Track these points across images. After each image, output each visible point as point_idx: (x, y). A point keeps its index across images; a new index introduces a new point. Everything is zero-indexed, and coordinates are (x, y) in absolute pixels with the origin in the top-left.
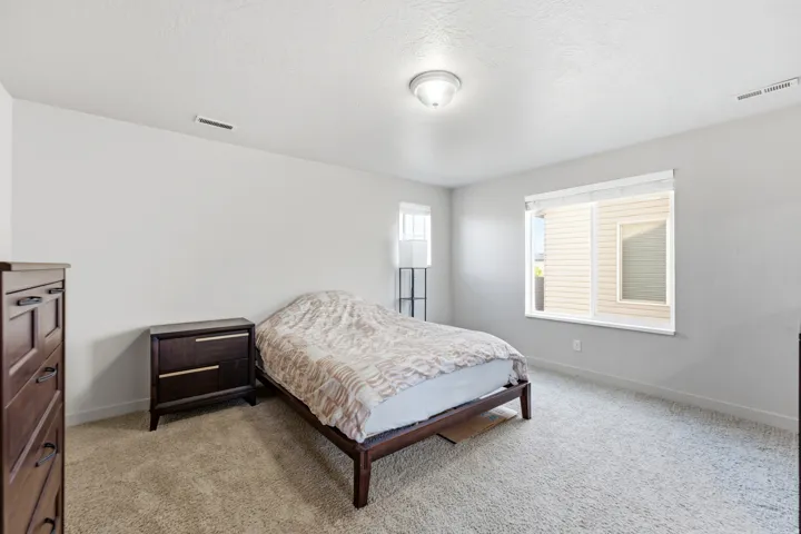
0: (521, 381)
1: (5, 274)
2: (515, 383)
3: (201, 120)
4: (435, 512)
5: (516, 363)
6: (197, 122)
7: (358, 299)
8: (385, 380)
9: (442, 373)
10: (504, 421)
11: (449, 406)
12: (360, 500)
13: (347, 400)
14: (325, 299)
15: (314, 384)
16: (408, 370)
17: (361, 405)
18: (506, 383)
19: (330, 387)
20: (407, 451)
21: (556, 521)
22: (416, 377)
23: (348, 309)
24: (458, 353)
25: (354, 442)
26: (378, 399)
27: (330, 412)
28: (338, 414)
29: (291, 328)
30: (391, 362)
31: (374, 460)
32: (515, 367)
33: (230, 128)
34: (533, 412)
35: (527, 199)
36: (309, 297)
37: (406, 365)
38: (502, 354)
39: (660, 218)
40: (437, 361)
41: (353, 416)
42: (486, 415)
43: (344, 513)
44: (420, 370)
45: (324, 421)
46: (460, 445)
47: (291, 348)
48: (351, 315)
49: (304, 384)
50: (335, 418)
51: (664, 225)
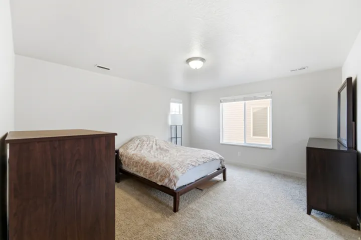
0: (223, 167)
1: (116, 136)
2: (221, 168)
3: (98, 66)
4: (202, 211)
5: (221, 161)
6: (96, 67)
7: (157, 138)
8: (182, 168)
9: (199, 165)
10: (218, 182)
11: (201, 177)
12: (175, 210)
13: (170, 175)
14: (145, 139)
15: (153, 171)
16: (189, 164)
17: (176, 177)
18: (217, 168)
19: (161, 171)
20: (186, 194)
21: (240, 210)
22: (191, 167)
23: (155, 142)
24: (203, 158)
25: (173, 190)
26: (181, 174)
27: (163, 180)
28: (166, 181)
29: (134, 150)
30: (182, 162)
31: (181, 195)
32: (221, 163)
33: (109, 69)
34: (227, 178)
35: (221, 99)
36: (138, 138)
37: (187, 162)
38: (217, 158)
39: (265, 106)
40: (197, 160)
41: (173, 181)
42: (211, 180)
43: (171, 214)
44: (193, 164)
45: (160, 184)
46: (204, 191)
47: (139, 158)
48: (156, 145)
49: (148, 172)
50: (165, 182)
51: (266, 108)
